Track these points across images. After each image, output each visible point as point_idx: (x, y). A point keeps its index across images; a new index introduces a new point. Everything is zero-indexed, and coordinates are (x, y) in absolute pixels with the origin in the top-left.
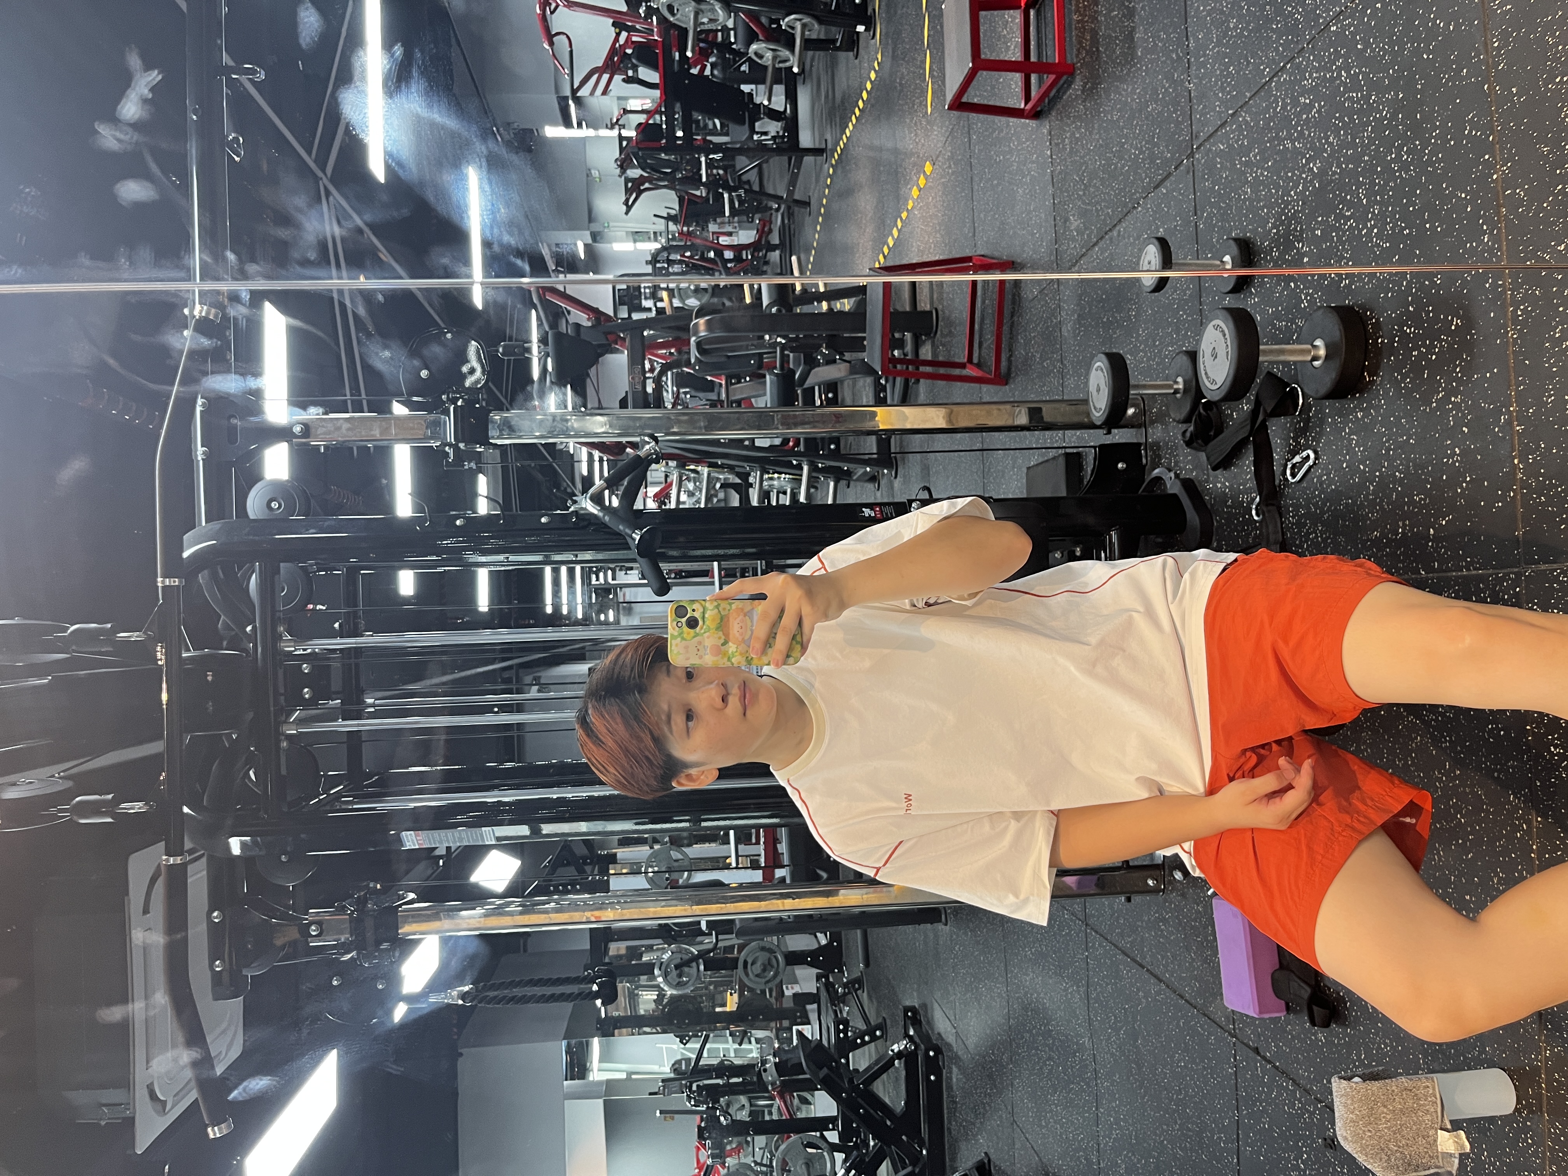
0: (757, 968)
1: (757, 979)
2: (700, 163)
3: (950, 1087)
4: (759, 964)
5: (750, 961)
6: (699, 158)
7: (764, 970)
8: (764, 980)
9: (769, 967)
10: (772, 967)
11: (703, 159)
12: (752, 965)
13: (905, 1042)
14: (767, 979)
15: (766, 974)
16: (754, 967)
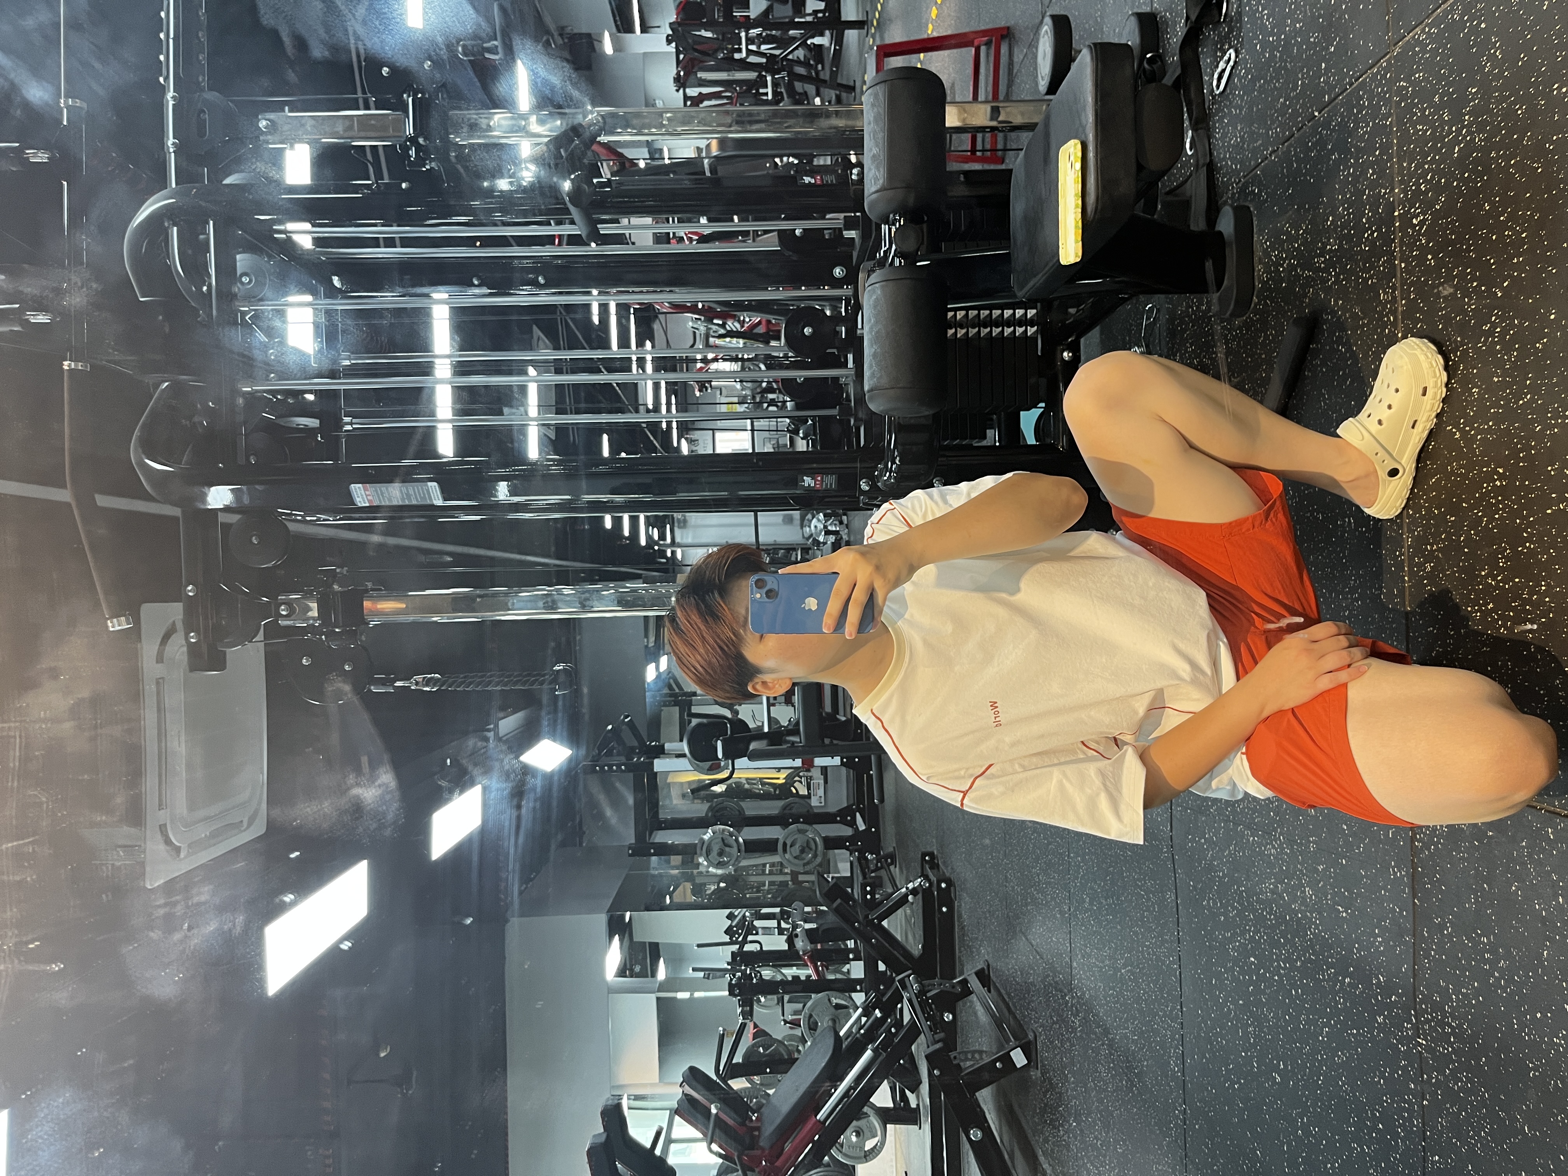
0: (796, 850)
1: (796, 861)
2: (740, 38)
3: (960, 916)
4: (797, 846)
5: (789, 843)
6: (739, 33)
7: (802, 851)
8: (802, 862)
9: (807, 850)
10: (811, 849)
11: (743, 34)
12: (791, 846)
13: (919, 880)
14: (805, 861)
15: (803, 855)
16: (793, 848)
